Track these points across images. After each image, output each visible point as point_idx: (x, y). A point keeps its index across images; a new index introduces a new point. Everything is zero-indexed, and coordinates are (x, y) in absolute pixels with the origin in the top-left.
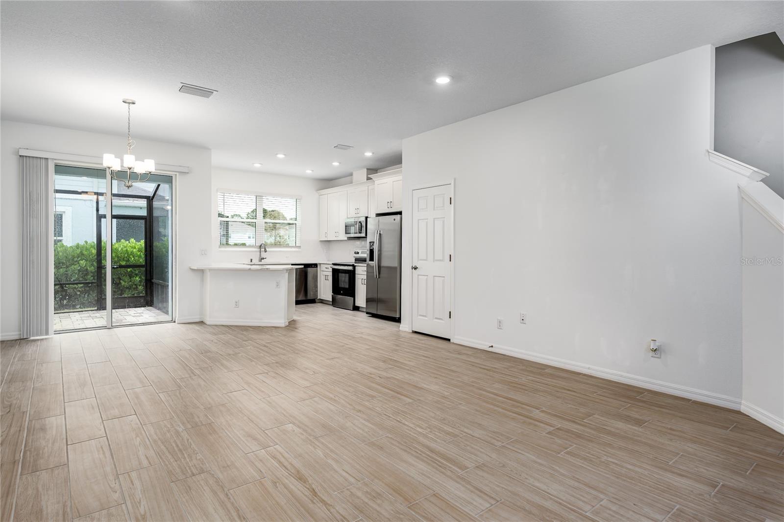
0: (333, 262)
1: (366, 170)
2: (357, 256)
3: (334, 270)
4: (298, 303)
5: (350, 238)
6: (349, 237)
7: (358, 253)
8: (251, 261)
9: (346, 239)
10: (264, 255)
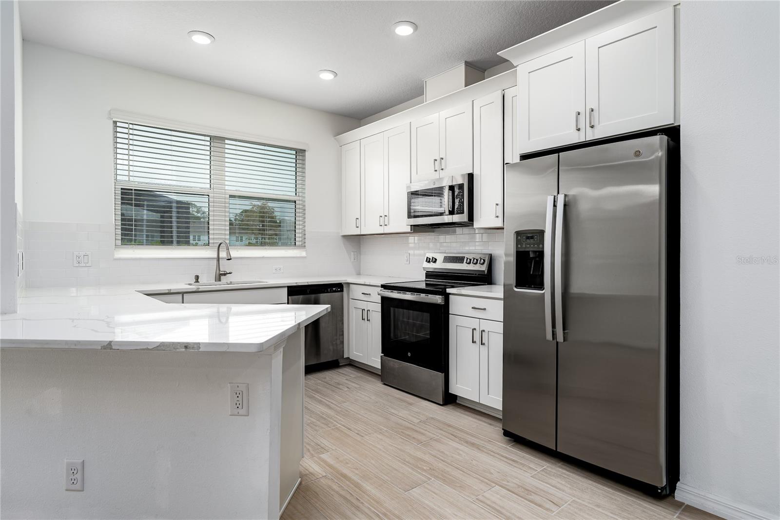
0: (383, 283)
1: (462, 67)
2: (432, 266)
3: (385, 300)
4: (310, 370)
5: (416, 229)
6: (414, 226)
7: (435, 261)
8: (197, 281)
9: (408, 229)
10: (225, 266)
